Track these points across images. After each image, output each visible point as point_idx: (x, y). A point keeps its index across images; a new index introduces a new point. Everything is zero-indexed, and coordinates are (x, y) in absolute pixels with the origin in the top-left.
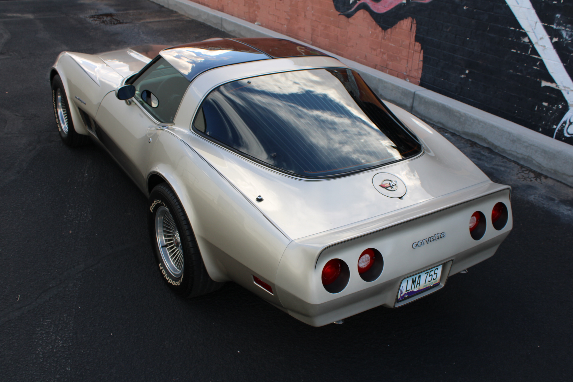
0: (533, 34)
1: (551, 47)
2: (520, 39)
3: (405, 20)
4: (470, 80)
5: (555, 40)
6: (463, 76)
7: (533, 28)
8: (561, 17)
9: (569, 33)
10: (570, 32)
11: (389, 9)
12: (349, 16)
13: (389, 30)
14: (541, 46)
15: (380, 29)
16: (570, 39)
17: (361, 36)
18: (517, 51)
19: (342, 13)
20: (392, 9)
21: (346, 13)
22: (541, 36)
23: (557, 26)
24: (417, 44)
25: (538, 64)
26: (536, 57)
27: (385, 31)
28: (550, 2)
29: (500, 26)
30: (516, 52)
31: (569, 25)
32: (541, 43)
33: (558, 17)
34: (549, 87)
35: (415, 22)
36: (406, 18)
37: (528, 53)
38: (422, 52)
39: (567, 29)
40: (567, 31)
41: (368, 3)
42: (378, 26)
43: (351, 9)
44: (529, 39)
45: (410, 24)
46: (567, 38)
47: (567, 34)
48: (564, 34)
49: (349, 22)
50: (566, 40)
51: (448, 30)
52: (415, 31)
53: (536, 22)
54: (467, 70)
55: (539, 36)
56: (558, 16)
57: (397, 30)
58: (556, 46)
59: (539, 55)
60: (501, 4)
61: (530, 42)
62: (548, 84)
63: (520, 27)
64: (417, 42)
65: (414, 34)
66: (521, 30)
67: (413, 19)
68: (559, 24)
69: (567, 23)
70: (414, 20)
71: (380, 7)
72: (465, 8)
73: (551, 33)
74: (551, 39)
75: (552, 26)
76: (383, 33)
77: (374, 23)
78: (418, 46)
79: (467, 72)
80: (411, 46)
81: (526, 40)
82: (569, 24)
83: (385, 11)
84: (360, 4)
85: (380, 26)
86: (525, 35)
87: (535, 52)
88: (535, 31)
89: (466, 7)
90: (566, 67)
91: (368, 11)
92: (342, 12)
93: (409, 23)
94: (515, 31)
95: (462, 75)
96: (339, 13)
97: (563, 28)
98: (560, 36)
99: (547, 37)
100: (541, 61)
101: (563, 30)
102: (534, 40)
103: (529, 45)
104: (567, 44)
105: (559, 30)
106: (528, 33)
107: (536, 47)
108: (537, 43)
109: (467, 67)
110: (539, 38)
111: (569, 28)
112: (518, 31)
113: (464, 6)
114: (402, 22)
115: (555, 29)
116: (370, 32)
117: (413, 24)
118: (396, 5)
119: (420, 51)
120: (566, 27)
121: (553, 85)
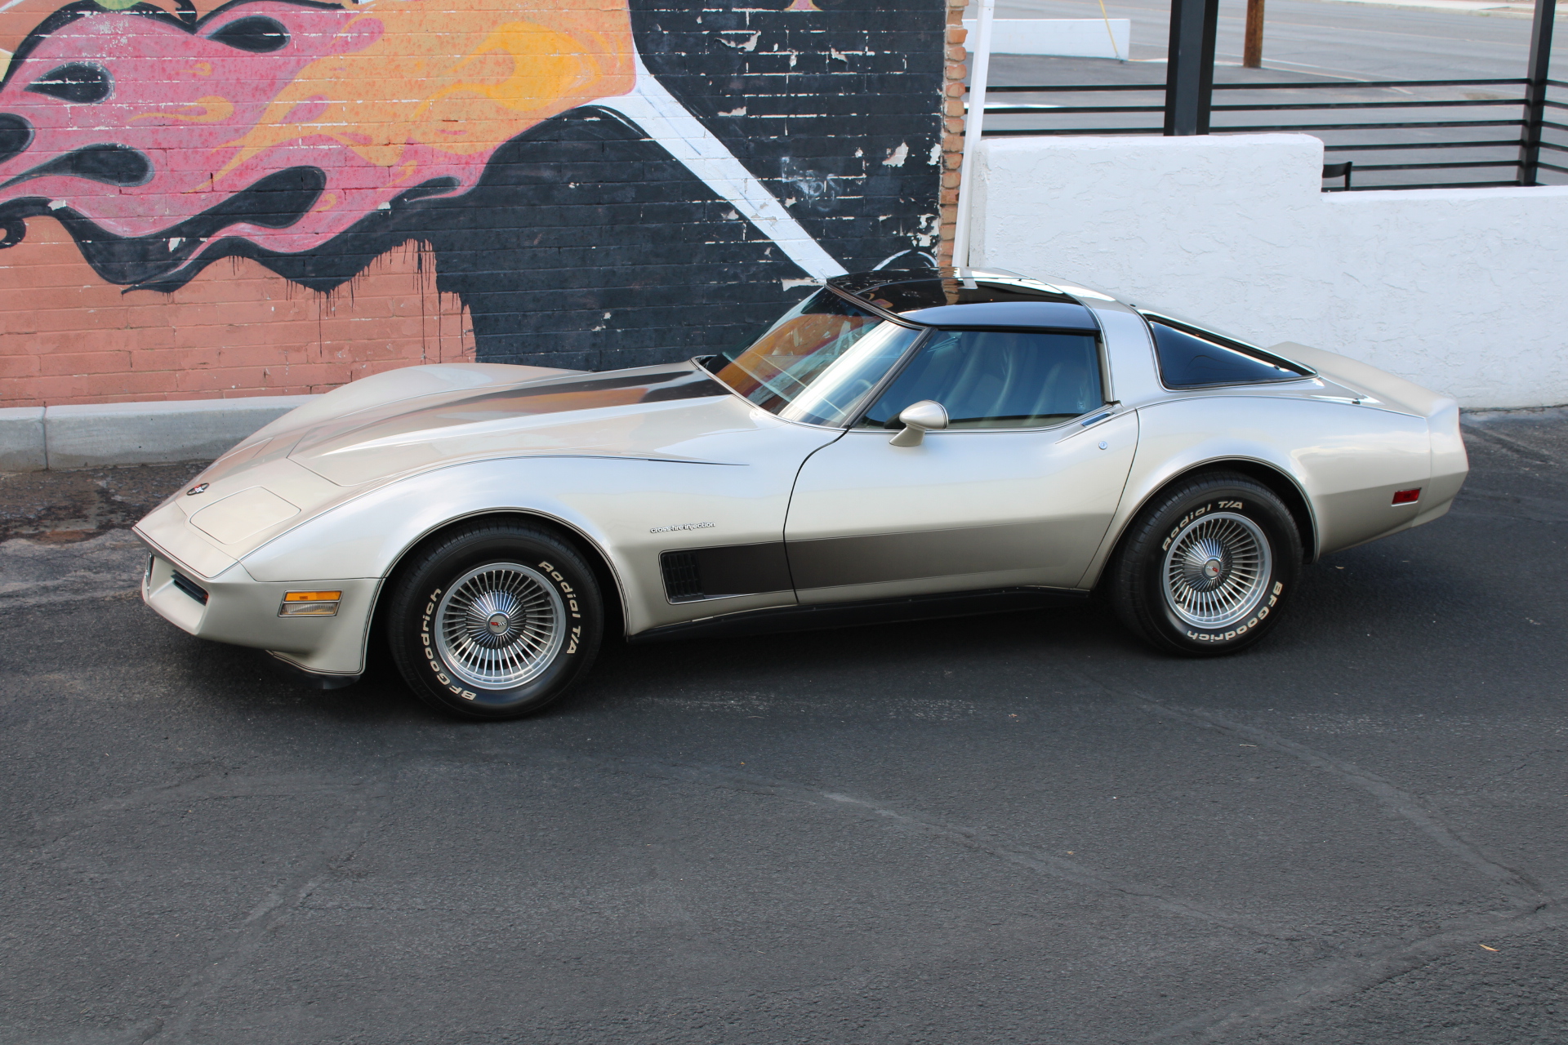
0: (745, 201)
1: (787, 216)
2: (721, 217)
3: (394, 249)
4: (619, 331)
5: (790, 202)
6: (598, 329)
7: (743, 191)
8: (790, 162)
9: (814, 184)
10: (814, 181)
11: (332, 236)
12: (169, 287)
13: (344, 288)
14: (766, 219)
15: (309, 291)
16: (817, 194)
17: (233, 328)
18: (717, 241)
19: (137, 285)
20: (345, 232)
21: (156, 280)
22: (762, 202)
23: (787, 178)
24: (447, 296)
25: (767, 252)
26: (761, 241)
27: (328, 293)
28: (763, 138)
29: (668, 203)
30: (717, 246)
31: (810, 172)
32: (763, 214)
33: (785, 161)
34: (799, 288)
35: (428, 246)
36: (400, 244)
37: (742, 240)
38: (467, 309)
39: (808, 178)
40: (807, 181)
41: (249, 235)
42: (301, 286)
43: (176, 265)
44: (737, 212)
45: (416, 255)
46: (812, 193)
47: (810, 187)
48: (805, 187)
49: (173, 302)
50: (810, 197)
51: (536, 242)
52: (433, 269)
53: (746, 179)
54: (607, 312)
55: (757, 203)
56: (786, 159)
57: (372, 279)
58: (794, 212)
59: (766, 238)
60: (660, 161)
61: (742, 217)
62: (797, 283)
63: (713, 195)
64: (447, 292)
65: (434, 277)
66: (717, 201)
67: (420, 240)
68: (790, 173)
69: (805, 169)
70: (427, 242)
71: (296, 237)
72: (572, 186)
73: (780, 192)
74: (782, 202)
75: (780, 179)
76: (324, 300)
77: (284, 280)
78: (451, 300)
79: (608, 316)
80: (428, 305)
81: (733, 216)
82: (809, 169)
83: (319, 243)
84: (214, 245)
85: (306, 284)
86: (728, 207)
87: (755, 232)
88: (747, 196)
89: (575, 183)
90: (821, 244)
91: (250, 257)
92: (135, 282)
93: (409, 255)
94: (703, 205)
95: (595, 327)
96: (122, 288)
97: (801, 178)
98: (799, 193)
99: (773, 202)
100: (773, 245)
101: (801, 181)
102: (748, 212)
103: (742, 223)
104: (815, 204)
105: (795, 183)
106: (733, 203)
107: (756, 223)
108: (756, 216)
109: (605, 307)
110: (758, 207)
111: (811, 176)
112: (711, 204)
113: (570, 183)
114: (385, 256)
115: (787, 183)
116: (273, 309)
117: (423, 254)
118: (358, 219)
119: (460, 311)
120: (805, 176)
121: (806, 282)
